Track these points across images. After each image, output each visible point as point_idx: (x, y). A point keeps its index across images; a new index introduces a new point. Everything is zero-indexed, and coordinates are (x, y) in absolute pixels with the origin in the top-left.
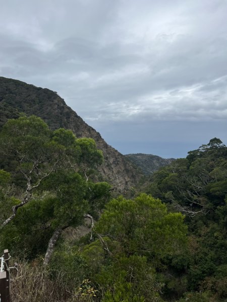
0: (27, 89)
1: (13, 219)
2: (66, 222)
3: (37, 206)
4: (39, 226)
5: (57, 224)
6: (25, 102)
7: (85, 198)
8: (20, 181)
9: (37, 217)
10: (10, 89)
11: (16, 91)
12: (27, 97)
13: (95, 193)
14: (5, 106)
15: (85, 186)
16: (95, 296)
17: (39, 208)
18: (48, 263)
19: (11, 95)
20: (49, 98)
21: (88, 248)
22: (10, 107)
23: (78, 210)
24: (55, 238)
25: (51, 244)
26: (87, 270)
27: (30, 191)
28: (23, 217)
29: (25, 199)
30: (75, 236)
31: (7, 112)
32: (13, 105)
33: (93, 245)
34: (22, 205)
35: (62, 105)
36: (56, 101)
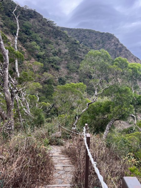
0: (96, 34)
1: (87, 110)
2: (117, 117)
3: (100, 105)
4: (101, 116)
5: (112, 117)
6: (94, 43)
7: (131, 104)
8: (89, 91)
9: (99, 111)
10: (85, 36)
11: (89, 36)
12: (95, 39)
13: (138, 101)
14: (83, 46)
15: (131, 96)
16: (136, 164)
17: (101, 106)
18: (106, 138)
19: (86, 39)
20: (109, 39)
21: (128, 136)
22: (85, 47)
23: (126, 110)
24: (110, 125)
25: (107, 128)
26: (130, 148)
27: (96, 96)
28: (92, 109)
29: (93, 100)
30: (120, 127)
31: (84, 50)
32: (87, 45)
33: (132, 135)
34: (91, 103)
35: (117, 43)
36: (113, 41)
